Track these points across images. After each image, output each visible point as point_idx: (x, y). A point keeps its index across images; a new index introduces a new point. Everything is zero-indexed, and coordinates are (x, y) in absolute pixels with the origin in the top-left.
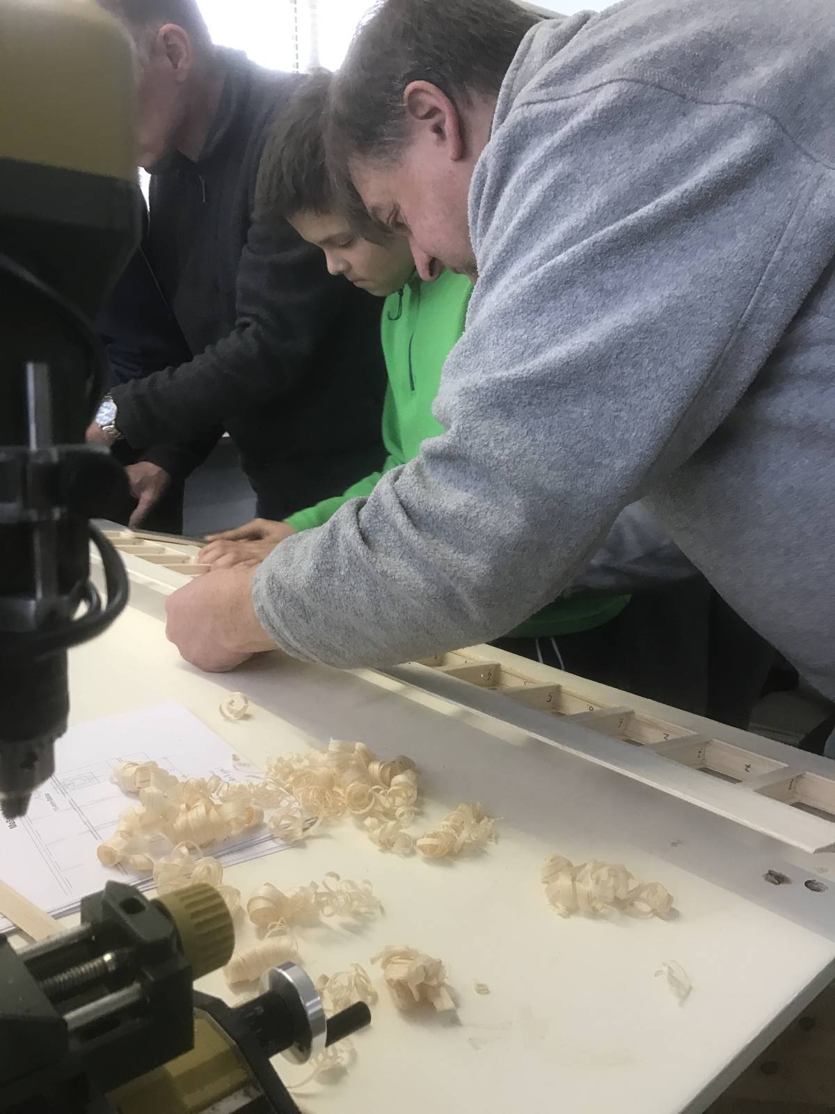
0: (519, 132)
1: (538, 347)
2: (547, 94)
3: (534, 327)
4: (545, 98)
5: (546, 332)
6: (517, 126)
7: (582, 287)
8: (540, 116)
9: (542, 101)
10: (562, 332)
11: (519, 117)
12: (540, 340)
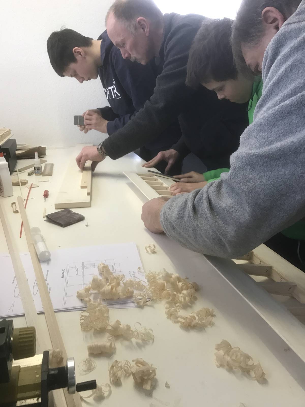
0: (282, 37)
1: (272, 141)
2: (298, 19)
3: (271, 132)
4: (297, 20)
5: (275, 135)
6: (281, 35)
7: (295, 115)
8: (292, 30)
9: (294, 23)
10: (283, 136)
11: (283, 31)
12: (272, 138)
